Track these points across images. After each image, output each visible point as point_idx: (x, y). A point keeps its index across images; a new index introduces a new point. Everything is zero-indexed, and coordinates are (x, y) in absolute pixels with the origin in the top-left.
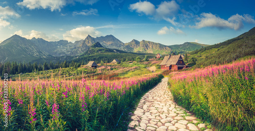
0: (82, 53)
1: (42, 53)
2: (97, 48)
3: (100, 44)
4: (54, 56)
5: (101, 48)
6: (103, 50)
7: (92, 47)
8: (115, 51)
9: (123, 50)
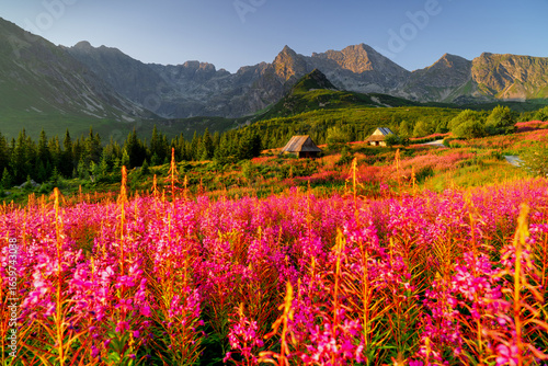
0: (265, 108)
1: (118, 104)
2: (315, 93)
3: (323, 78)
4: (164, 116)
5: (326, 92)
6: (336, 96)
7: (297, 86)
8: (374, 99)
9: (406, 96)
